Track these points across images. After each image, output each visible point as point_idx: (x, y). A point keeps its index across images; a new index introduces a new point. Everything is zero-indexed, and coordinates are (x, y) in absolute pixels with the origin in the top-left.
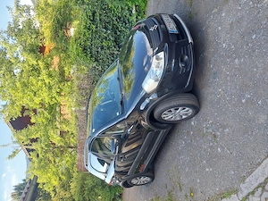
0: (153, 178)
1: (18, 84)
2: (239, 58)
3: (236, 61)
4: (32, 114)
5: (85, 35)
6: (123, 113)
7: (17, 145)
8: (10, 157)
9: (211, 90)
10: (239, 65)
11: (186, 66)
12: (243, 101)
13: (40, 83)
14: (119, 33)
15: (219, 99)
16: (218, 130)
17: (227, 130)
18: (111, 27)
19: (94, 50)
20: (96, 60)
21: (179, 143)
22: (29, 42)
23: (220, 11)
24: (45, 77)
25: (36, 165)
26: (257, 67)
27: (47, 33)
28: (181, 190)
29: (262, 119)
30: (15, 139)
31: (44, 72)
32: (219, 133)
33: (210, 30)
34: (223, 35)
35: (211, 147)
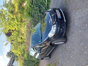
0: (50, 58)
1: (7, 23)
2: (81, 30)
3: (80, 31)
4: (12, 32)
5: (29, 9)
6: (41, 42)
7: (7, 41)
8: (5, 45)
9: (71, 37)
10: (81, 32)
11: (63, 30)
12: (81, 45)
13: (14, 23)
14: (41, 8)
15: (73, 41)
16: (72, 51)
17: (75, 52)
18: (38, 6)
19: (32, 14)
20: (33, 17)
21: (59, 50)
22: (10, 9)
23: (76, 11)
24: (16, 22)
25: (14, 48)
26: (86, 36)
27: (17, 7)
28: (59, 64)
29: (86, 53)
30: (7, 39)
31: (16, 20)
32: (72, 52)
33: (72, 17)
34: (76, 20)
35: (69, 55)
